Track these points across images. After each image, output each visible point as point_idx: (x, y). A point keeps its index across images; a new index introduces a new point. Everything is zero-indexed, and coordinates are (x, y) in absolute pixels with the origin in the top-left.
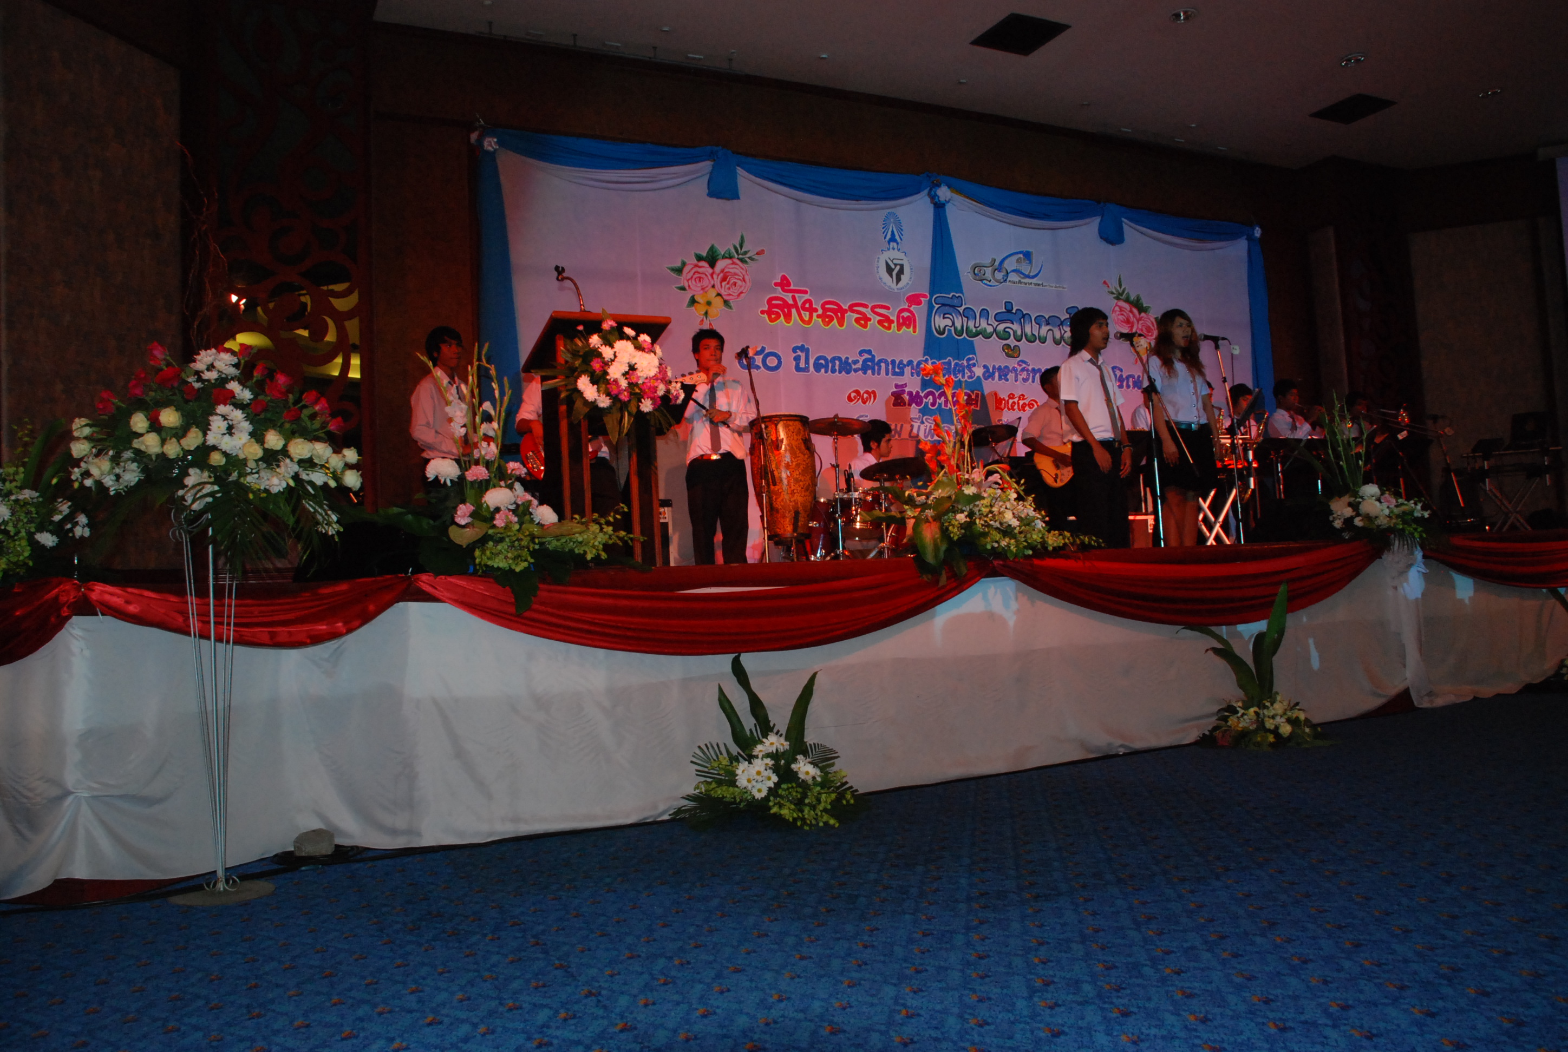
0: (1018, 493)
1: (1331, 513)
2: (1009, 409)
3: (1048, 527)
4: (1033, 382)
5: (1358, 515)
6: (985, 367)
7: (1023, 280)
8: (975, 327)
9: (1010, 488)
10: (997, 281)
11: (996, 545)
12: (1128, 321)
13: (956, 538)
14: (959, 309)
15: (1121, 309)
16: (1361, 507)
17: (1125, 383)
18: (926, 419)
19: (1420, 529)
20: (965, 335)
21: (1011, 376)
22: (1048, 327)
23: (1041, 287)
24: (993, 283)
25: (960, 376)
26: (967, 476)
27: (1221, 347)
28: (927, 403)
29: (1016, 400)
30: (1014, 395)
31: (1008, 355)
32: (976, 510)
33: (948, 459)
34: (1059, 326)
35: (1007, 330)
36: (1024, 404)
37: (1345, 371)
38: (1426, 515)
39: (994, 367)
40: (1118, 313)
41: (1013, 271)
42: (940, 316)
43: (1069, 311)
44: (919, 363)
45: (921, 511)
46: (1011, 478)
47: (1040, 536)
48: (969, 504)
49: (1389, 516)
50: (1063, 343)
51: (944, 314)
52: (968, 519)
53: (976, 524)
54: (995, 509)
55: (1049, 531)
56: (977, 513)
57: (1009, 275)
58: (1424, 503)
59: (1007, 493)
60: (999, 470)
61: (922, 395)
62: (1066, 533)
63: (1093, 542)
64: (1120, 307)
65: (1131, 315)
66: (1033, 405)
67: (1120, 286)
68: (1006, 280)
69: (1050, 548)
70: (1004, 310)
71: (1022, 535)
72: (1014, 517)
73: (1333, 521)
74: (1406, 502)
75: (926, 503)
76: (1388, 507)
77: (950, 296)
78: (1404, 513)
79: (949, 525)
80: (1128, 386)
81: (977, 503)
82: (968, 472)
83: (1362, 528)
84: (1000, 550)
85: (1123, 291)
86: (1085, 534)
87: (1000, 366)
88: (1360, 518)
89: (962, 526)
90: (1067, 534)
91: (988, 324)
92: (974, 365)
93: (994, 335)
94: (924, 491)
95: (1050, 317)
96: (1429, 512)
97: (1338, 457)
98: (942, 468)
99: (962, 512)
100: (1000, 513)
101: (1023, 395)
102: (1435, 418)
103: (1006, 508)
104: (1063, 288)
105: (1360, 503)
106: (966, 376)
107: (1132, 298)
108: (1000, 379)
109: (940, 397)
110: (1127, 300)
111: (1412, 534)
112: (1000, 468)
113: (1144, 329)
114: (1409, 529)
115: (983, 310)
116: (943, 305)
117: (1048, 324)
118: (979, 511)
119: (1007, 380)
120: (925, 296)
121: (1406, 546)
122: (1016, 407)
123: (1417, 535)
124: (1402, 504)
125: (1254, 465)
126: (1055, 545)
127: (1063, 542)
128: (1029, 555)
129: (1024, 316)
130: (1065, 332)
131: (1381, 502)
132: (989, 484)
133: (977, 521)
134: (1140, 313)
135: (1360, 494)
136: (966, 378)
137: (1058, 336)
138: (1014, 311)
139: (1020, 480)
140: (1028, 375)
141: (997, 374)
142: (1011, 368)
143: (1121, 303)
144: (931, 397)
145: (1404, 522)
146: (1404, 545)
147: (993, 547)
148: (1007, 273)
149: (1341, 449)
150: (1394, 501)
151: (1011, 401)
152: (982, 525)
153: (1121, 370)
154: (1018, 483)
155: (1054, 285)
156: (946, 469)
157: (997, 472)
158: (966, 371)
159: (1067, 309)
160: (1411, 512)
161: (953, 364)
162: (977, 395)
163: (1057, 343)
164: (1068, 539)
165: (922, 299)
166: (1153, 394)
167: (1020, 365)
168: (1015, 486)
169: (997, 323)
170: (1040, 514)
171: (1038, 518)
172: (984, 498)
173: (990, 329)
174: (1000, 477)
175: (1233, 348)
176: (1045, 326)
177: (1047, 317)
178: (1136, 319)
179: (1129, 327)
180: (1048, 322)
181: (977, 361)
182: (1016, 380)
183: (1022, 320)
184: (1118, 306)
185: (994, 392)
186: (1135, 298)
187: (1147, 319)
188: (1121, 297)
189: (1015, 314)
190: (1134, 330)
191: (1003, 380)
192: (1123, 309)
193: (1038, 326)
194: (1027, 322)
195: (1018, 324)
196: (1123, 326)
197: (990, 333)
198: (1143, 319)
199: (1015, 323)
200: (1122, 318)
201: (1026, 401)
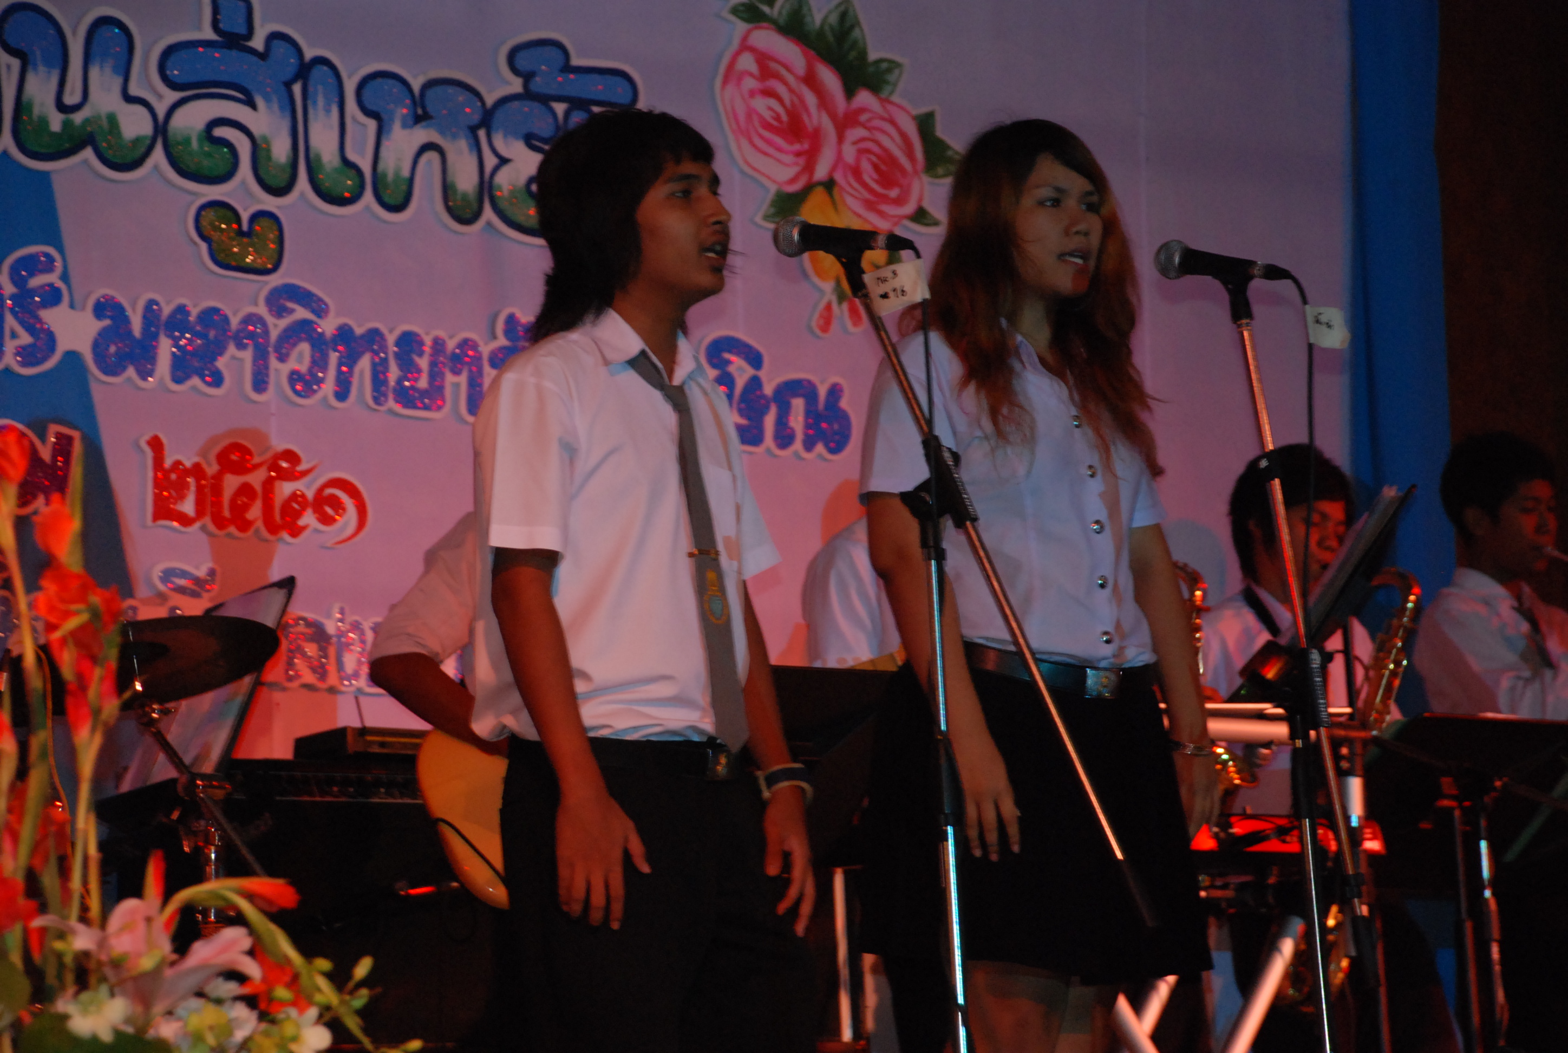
0: (333, 1024)
2: (220, 523)
4: (342, 393)
6: (106, 308)
8: (62, 107)
9: (301, 1000)
12: (793, 128)
15: (766, 67)
17: (769, 421)
21: (236, 362)
22: (422, 135)
26: (82, 940)
27: (1257, 309)
29: (256, 479)
30: (244, 451)
31: (222, 259)
34: (473, 130)
35: (219, 132)
36: (294, 496)
39: (150, 311)
40: (750, 83)
43: (523, 61)
50: (488, 213)
59: (289, 1030)
60: (245, 906)
64: (763, 59)
65: (811, 99)
66: (338, 505)
70: (209, 34)
80: (784, 438)
82: (84, 918)
87: (182, 310)
91: (129, 99)
92: (52, 297)
93: (158, 155)
95: (430, 84)
101: (291, 456)
106: (9, 347)
107: (818, 18)
108: (181, 370)
110: (794, 28)
112: (250, 896)
113: (866, 166)
115: (102, 22)
117: (420, 117)
119: (217, 380)
122: (255, 512)
125: (1372, 845)
129: (304, 70)
130: (503, 161)
132: (192, 982)
134: (850, 93)
137: (466, 180)
138: (257, 43)
139: (355, 961)
140: (319, 362)
141: (165, 349)
142: (235, 322)
143: (768, 40)
151: (231, 482)
153: (755, 360)
154: (340, 978)
158: (10, 322)
159: (512, 56)
162: (63, 447)
163: (462, 212)
166: (948, 525)
167: (280, 312)
168: (326, 993)
169: (173, 96)
173: (135, 124)
174: (247, 943)
175: (1318, 322)
176: (405, 126)
177: (416, 85)
178: (833, 116)
179: (798, 154)
180: (424, 108)
181: (65, 277)
182: (260, 384)
183: (297, 88)
184: (752, 50)
185: (147, 437)
186: (833, 19)
187: (883, 119)
188: (766, 9)
189: (263, 56)
190: (821, 172)
191: (196, 381)
192: (773, 65)
193: (372, 124)
194: (321, 101)
195: (275, 106)
196: (771, 150)
197: (137, 141)
198: (863, 118)
199: (260, 101)
200: (770, 109)
201: (307, 488)
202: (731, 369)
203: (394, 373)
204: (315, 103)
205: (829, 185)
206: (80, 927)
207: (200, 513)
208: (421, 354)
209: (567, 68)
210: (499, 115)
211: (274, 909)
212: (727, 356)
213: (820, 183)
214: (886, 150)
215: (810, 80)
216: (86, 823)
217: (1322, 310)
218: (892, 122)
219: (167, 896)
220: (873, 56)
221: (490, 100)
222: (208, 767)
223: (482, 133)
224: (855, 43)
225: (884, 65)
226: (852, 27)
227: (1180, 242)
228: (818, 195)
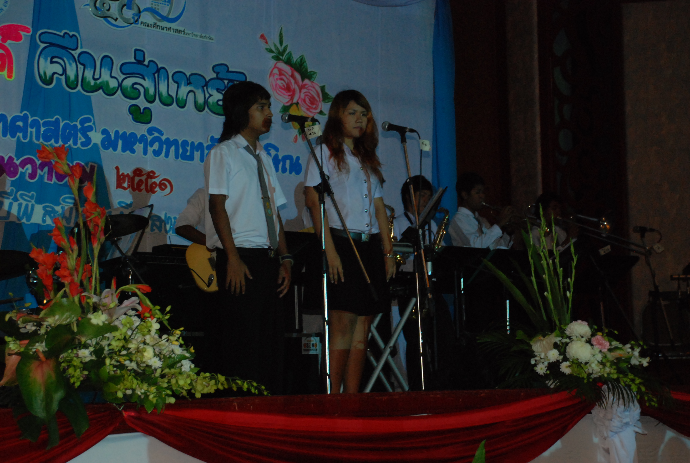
0: (160, 323)
1: (532, 354)
2: (134, 189)
3: (197, 369)
4: (167, 155)
5: (565, 359)
6: (105, 132)
7: (158, 23)
8: (94, 79)
9: (152, 316)
10: (126, 21)
11: (129, 392)
12: (288, 88)
13: (77, 384)
14: (73, 52)
15: (281, 72)
16: (568, 349)
17: (280, 166)
18: (21, 195)
19: (638, 381)
20: (79, 87)
21: (139, 147)
22: (189, 88)
23: (182, 35)
24: (120, 22)
25: (71, 142)
26: (95, 299)
28: (23, 174)
29: (144, 178)
31: (136, 120)
32: (104, 343)
33: (71, 275)
34: (203, 87)
35: (136, 86)
37: (539, 166)
38: (645, 362)
39: (116, 133)
40: (277, 77)
41: (147, 10)
42: (46, 59)
43: (217, 69)
44: (15, 119)
45: (29, 345)
46: (154, 304)
47: (189, 381)
48: (96, 336)
49: (602, 363)
50: (206, 109)
51: (52, 58)
52: (94, 358)
53: (104, 364)
54: (132, 346)
55: (198, 374)
56: (106, 348)
57: (142, 14)
58: (642, 347)
59: (149, 324)
60: (137, 291)
61: (18, 162)
62: (219, 376)
63: (253, 390)
64: (280, 70)
65: (293, 81)
67: (281, 43)
68: (137, 21)
69: (198, 395)
70: (133, 60)
71: (166, 380)
72: (155, 355)
73: (535, 365)
74: (620, 346)
75: (35, 333)
76: (600, 351)
77: (62, 34)
78: (619, 359)
79: (69, 366)
80: (284, 170)
81: (107, 335)
82: (95, 293)
83: (570, 375)
84: (134, 400)
85: (285, 50)
86: (244, 378)
87: (125, 133)
88: (568, 363)
89: (86, 366)
90: (222, 378)
91: (112, 77)
92: (90, 129)
93: (119, 92)
94: (34, 317)
95: (192, 75)
96: (648, 359)
97: (542, 287)
98: (61, 286)
99: (86, 346)
100: (138, 351)
102: (643, 231)
103: (145, 343)
104: (210, 39)
105: (567, 344)
106: (79, 142)
107: (295, 60)
108: (124, 149)
109: (42, 166)
110: (288, 62)
111: (629, 386)
112: (139, 289)
113: (307, 99)
114: (625, 380)
115: (105, 57)
116: (52, 44)
117: (189, 83)
118: (109, 345)
119: (133, 151)
120: (25, 29)
121: (621, 401)
122: (143, 187)
123: (634, 388)
124: (616, 348)
126: (205, 391)
127: (215, 388)
128: (170, 404)
129: (158, 70)
130: (211, 95)
131: (592, 345)
132: (123, 311)
133: (108, 361)
134: (303, 80)
135: (567, 333)
136: (79, 145)
137: (201, 100)
139: (166, 307)
140: (161, 147)
141: (120, 142)
142: (139, 136)
143: (282, 65)
144: (29, 166)
145: (620, 371)
146: (619, 399)
147: (125, 395)
148: (140, 12)
149: (545, 277)
150: (607, 344)
151: (137, 179)
152: (114, 366)
153: (277, 149)
154: (162, 311)
155: (199, 34)
156: (67, 289)
157: (135, 294)
158: (79, 135)
159: (213, 67)
160: (628, 360)
161: (62, 125)
162: (92, 168)
163: (200, 108)
164: (222, 384)
165: (22, 33)
166: (326, 194)
167: (151, 134)
168: (159, 315)
169: (123, 76)
170: (187, 350)
171: (185, 358)
172: (115, 328)
173: (113, 84)
174: (138, 301)
175: (423, 144)
176: (185, 86)
177: (188, 75)
178: (298, 86)
179: (289, 96)
180: (190, 81)
181: (94, 123)
182: (145, 153)
183: (156, 75)
184: (278, 68)
185: (115, 166)
186: (299, 60)
187: (311, 87)
188: (281, 57)
189: (148, 66)
190: (295, 100)
191: (128, 152)
192: (283, 72)
193: (176, 85)
194: (162, 78)
195: (151, 80)
196: (282, 94)
197: (114, 88)
198: (306, 86)
199: (146, 78)
200: (282, 83)
201: (157, 180)
202: (270, 152)
203: (181, 151)
204: (161, 79)
205: (297, 104)
206: (94, 296)
207: (129, 187)
208: (188, 146)
209: (228, 71)
210: (210, 83)
211: (145, 292)
212: (269, 148)
213: (294, 103)
214: (312, 95)
215: (293, 76)
216: (96, 268)
217: (424, 141)
218: (314, 88)
219: (117, 288)
220: (309, 70)
221: (207, 79)
222: (129, 254)
223: (205, 88)
224: (304, 67)
225: (312, 73)
226: (304, 63)
227: (387, 122)
228: (294, 106)
